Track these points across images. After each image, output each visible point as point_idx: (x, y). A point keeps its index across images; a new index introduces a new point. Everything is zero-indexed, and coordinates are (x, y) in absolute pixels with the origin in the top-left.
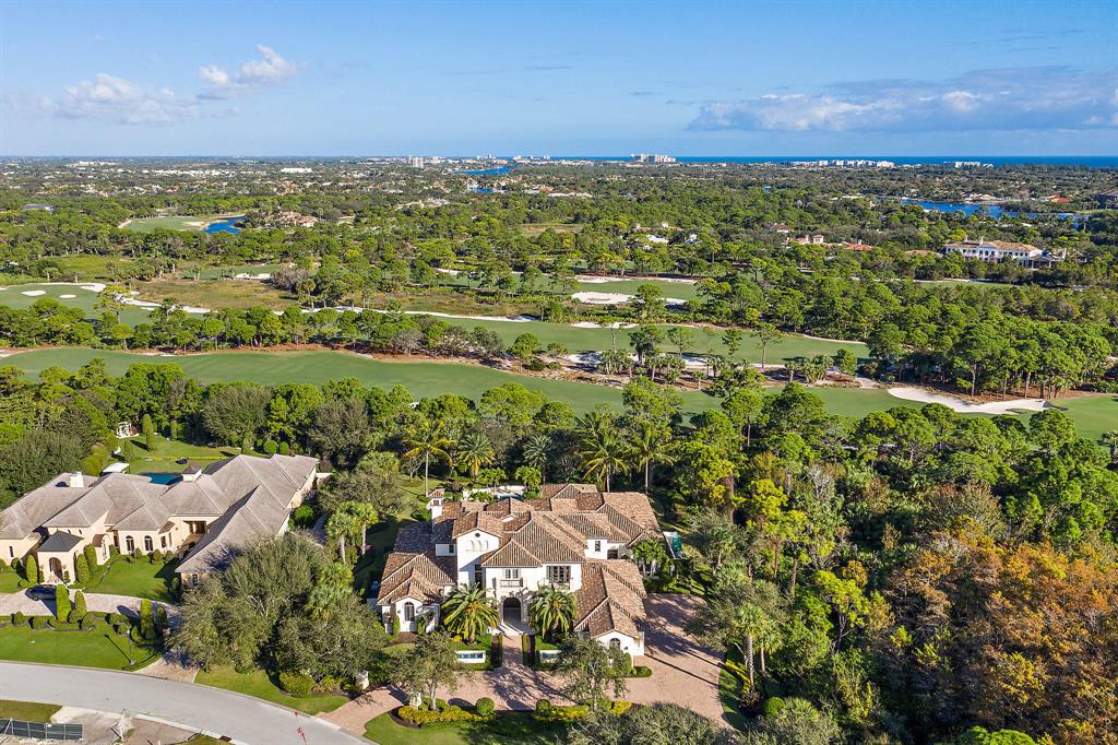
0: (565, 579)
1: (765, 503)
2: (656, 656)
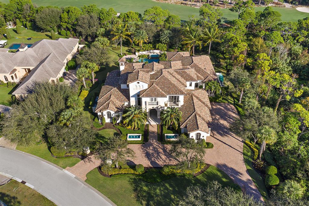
0: (177, 101)
1: (263, 64)
2: (215, 136)
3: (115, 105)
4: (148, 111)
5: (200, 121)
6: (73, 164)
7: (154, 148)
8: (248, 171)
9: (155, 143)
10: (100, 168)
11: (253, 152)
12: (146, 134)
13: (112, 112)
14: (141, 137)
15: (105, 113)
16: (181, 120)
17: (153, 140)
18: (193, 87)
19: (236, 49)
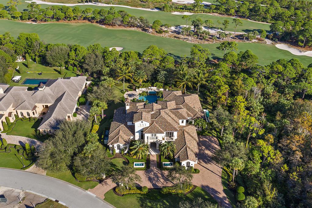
0: (172, 136)
2: (201, 164)
3: (123, 139)
4: (149, 144)
5: (189, 152)
6: (93, 187)
7: (155, 173)
8: (224, 191)
9: (155, 169)
10: (114, 189)
11: (229, 176)
12: (148, 162)
13: (121, 145)
14: (144, 165)
15: (115, 145)
16: (176, 151)
17: (153, 167)
18: (184, 124)
19: (219, 91)
